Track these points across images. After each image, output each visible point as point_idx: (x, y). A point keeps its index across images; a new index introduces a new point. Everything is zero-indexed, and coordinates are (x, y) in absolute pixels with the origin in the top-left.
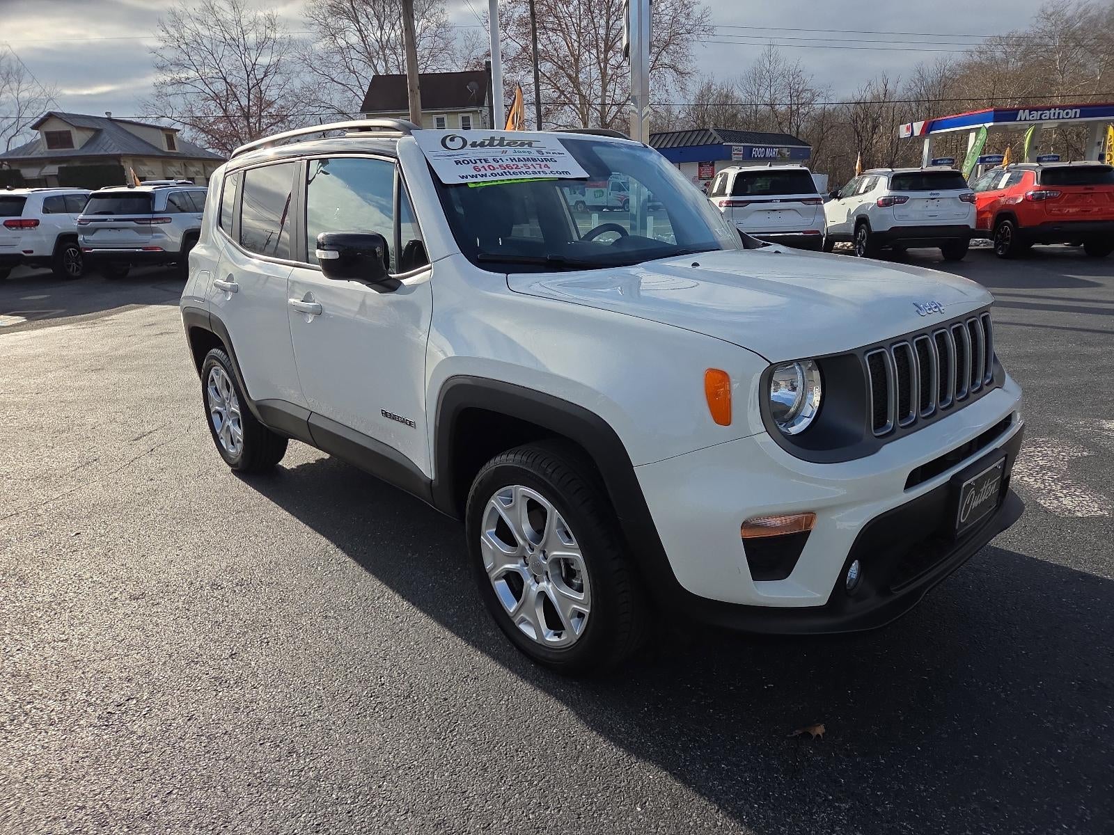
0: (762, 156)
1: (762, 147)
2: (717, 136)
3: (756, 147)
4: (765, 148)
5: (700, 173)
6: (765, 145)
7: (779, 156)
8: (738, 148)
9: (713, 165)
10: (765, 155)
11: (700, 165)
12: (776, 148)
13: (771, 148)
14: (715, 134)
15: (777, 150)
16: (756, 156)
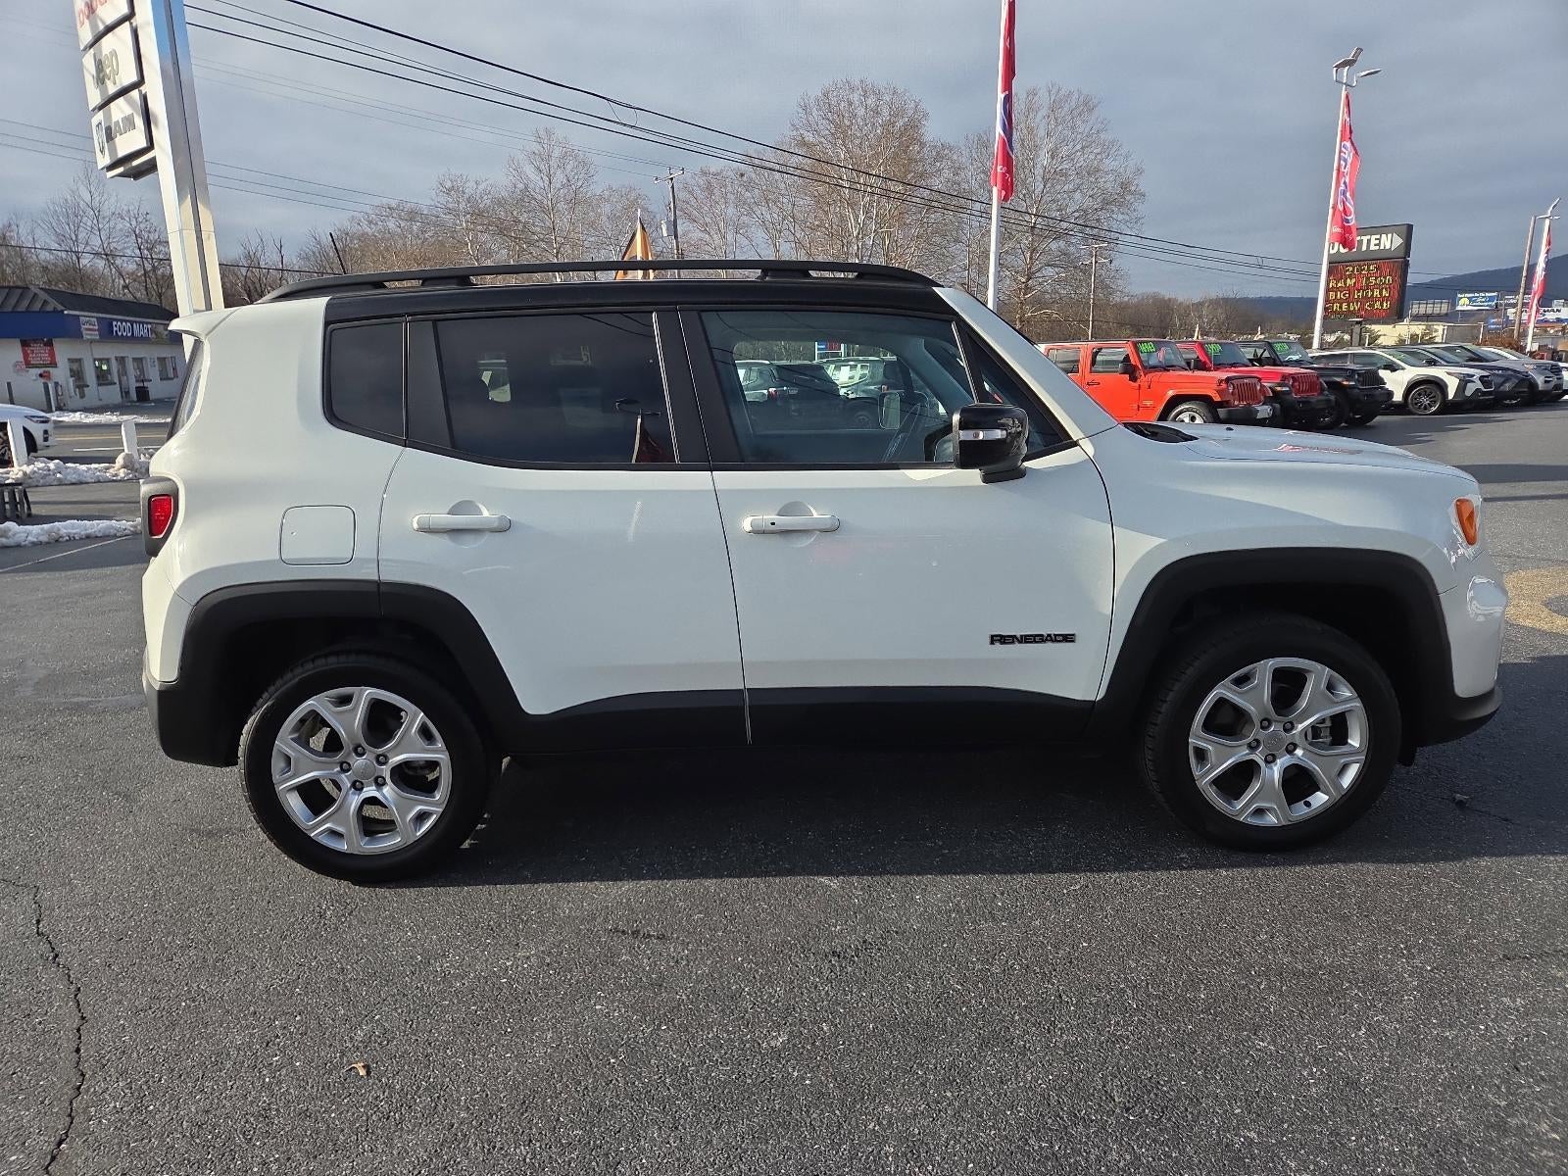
0: (129, 335)
1: (126, 321)
2: (50, 299)
3: (117, 320)
4: (132, 323)
5: (26, 355)
6: (131, 319)
7: (154, 335)
8: (89, 322)
9: (50, 344)
10: (133, 334)
11: (25, 344)
12: (147, 323)
13: (140, 323)
14: (43, 296)
15: (149, 326)
16: (120, 334)
